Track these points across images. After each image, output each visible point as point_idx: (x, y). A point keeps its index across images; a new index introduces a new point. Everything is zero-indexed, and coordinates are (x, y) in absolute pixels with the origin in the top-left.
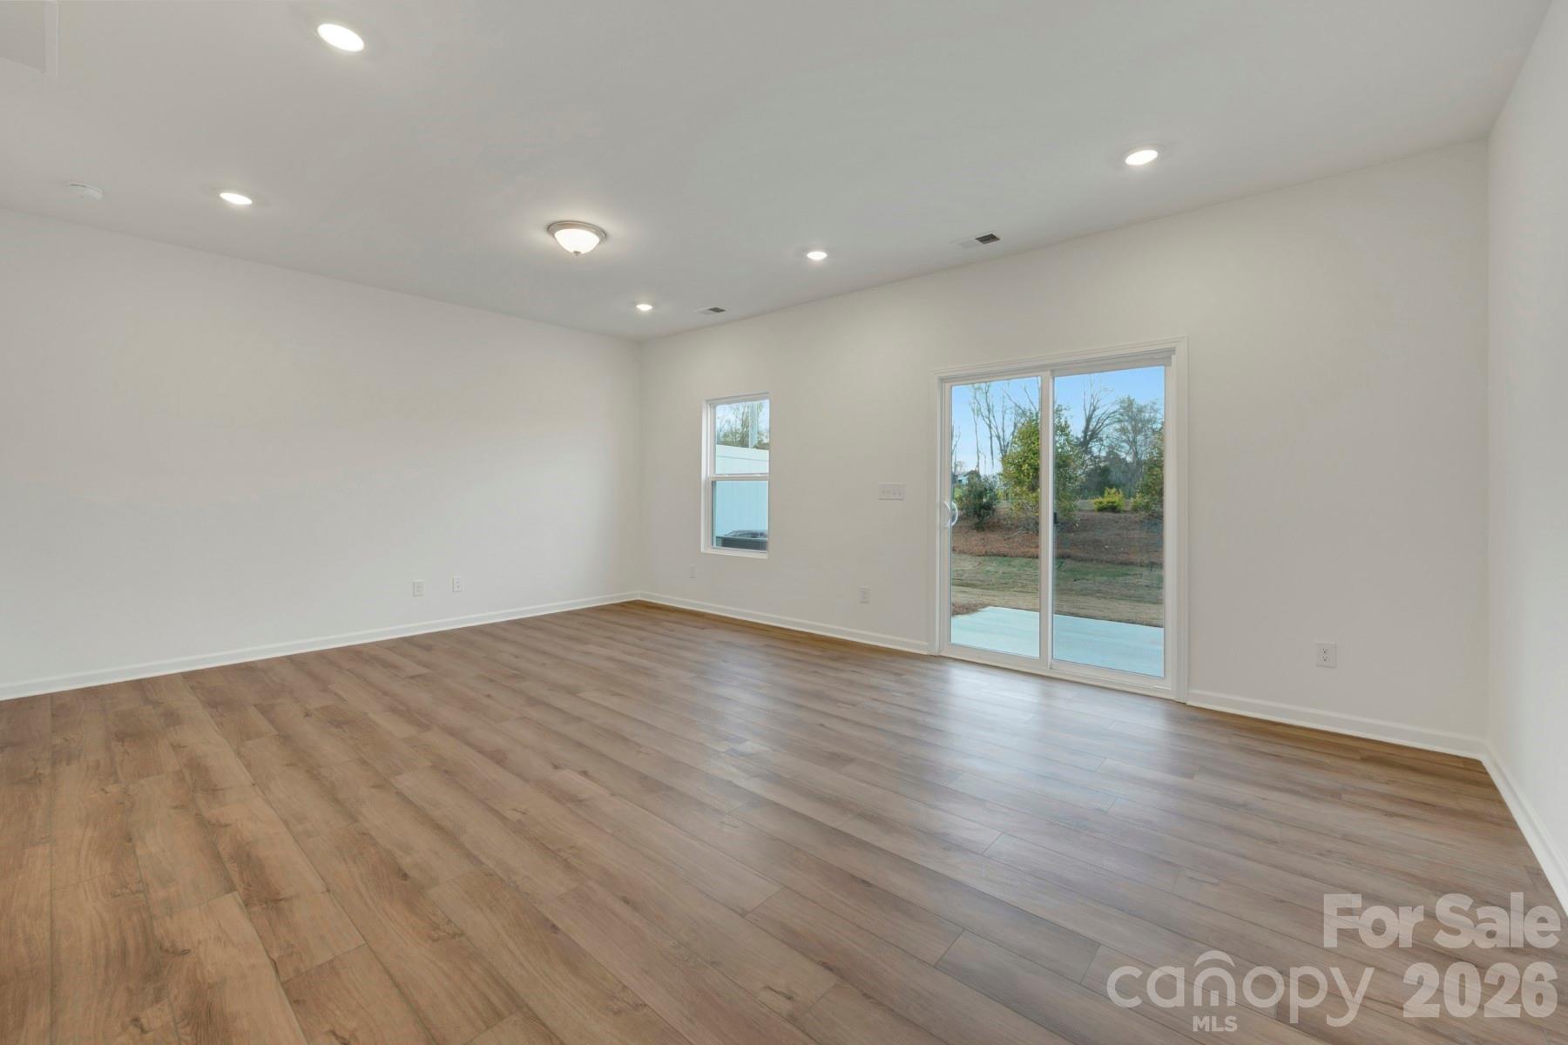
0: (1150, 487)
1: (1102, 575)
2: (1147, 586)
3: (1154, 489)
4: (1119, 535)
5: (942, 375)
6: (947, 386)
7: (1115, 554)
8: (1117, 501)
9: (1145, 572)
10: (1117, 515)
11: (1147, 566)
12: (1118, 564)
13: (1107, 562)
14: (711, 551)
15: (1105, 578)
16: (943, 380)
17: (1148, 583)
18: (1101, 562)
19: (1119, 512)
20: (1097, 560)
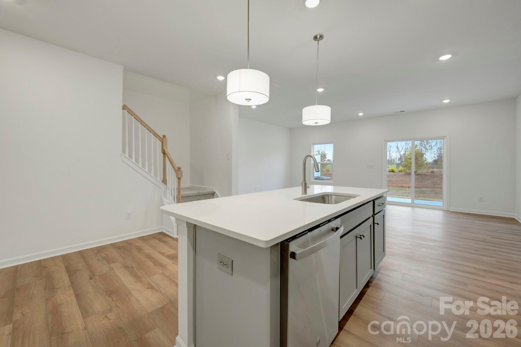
0: (406, 165)
1: (394, 190)
2: (409, 193)
3: (408, 166)
4: (397, 179)
5: (385, 140)
6: (386, 142)
7: (397, 184)
8: (394, 169)
9: (407, 189)
10: (394, 173)
11: (407, 187)
12: (398, 187)
13: (395, 186)
14: (313, 181)
15: (395, 191)
16: (385, 141)
17: (409, 192)
18: (393, 186)
19: (394, 172)
20: (392, 186)
